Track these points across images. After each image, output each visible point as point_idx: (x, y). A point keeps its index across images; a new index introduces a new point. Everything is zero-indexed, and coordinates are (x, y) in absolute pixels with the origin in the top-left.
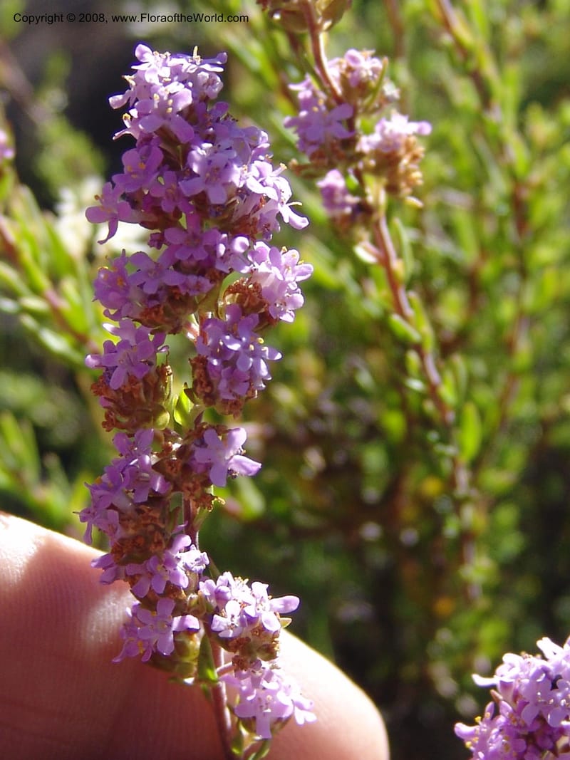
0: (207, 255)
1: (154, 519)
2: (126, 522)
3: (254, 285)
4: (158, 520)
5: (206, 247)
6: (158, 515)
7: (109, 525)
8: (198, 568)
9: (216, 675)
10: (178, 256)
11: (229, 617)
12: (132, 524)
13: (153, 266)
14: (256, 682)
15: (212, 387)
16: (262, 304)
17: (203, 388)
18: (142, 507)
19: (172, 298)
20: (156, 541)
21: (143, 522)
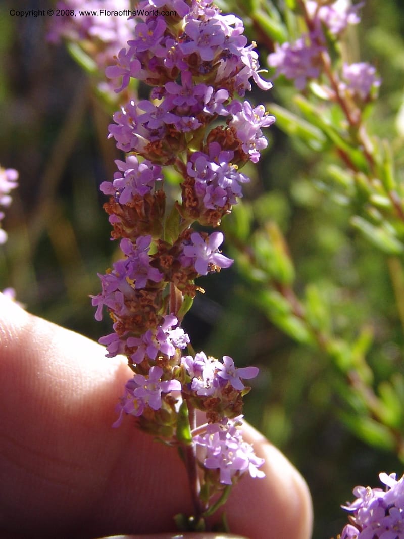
0: (197, 102)
1: (150, 301)
2: (129, 302)
3: (231, 129)
4: (153, 302)
5: (196, 96)
6: (153, 298)
7: (116, 304)
8: (182, 345)
9: (191, 436)
10: (174, 102)
11: (205, 380)
12: (133, 304)
13: (156, 110)
14: (223, 436)
15: (198, 202)
16: (237, 144)
17: (191, 203)
18: (142, 292)
19: (168, 137)
20: (151, 318)
21: (142, 303)
